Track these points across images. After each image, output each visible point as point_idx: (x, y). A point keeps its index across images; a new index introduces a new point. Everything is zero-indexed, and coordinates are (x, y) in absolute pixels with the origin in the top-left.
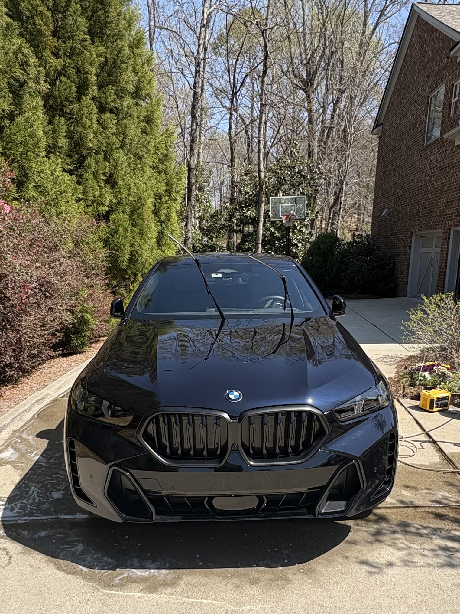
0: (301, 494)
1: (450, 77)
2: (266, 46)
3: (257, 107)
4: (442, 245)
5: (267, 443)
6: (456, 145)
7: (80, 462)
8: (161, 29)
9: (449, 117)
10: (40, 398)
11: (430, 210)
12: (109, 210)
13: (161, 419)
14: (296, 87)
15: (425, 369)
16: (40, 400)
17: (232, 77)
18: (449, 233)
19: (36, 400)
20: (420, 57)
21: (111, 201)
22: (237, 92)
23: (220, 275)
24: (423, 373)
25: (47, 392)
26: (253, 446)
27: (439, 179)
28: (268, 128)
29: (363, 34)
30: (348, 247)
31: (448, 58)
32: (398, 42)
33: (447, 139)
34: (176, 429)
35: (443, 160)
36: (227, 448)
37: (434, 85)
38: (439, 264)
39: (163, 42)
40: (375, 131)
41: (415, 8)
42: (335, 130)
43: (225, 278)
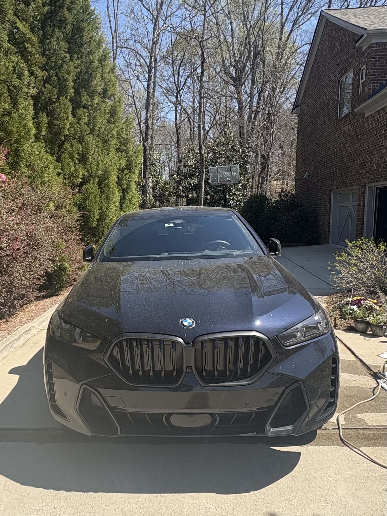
0: (251, 413)
1: (357, 64)
2: (203, 54)
3: (197, 101)
4: (359, 199)
5: (218, 366)
6: (365, 117)
7: (56, 381)
8: (122, 48)
9: (358, 95)
10: (27, 329)
11: (346, 171)
12: (82, 181)
13: (124, 344)
14: (227, 83)
15: (353, 303)
16: (27, 331)
17: (176, 80)
18: (365, 188)
19: (24, 331)
20: (330, 50)
21: (83, 175)
22: (180, 90)
23: (172, 225)
24: (352, 307)
25: (33, 325)
26: (206, 368)
27: (352, 145)
28: (206, 116)
29: (281, 39)
30: (276, 204)
31: (354, 48)
32: (309, 44)
33: (357, 112)
34: (137, 351)
35: (355, 130)
36: (182, 370)
37: (343, 71)
38: (357, 215)
39: (124, 57)
40: (294, 111)
41: (323, 13)
42: (260, 113)
43: (176, 227)
